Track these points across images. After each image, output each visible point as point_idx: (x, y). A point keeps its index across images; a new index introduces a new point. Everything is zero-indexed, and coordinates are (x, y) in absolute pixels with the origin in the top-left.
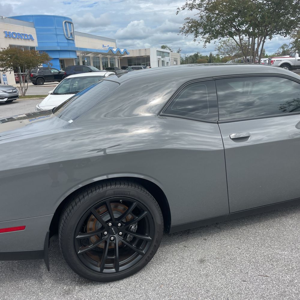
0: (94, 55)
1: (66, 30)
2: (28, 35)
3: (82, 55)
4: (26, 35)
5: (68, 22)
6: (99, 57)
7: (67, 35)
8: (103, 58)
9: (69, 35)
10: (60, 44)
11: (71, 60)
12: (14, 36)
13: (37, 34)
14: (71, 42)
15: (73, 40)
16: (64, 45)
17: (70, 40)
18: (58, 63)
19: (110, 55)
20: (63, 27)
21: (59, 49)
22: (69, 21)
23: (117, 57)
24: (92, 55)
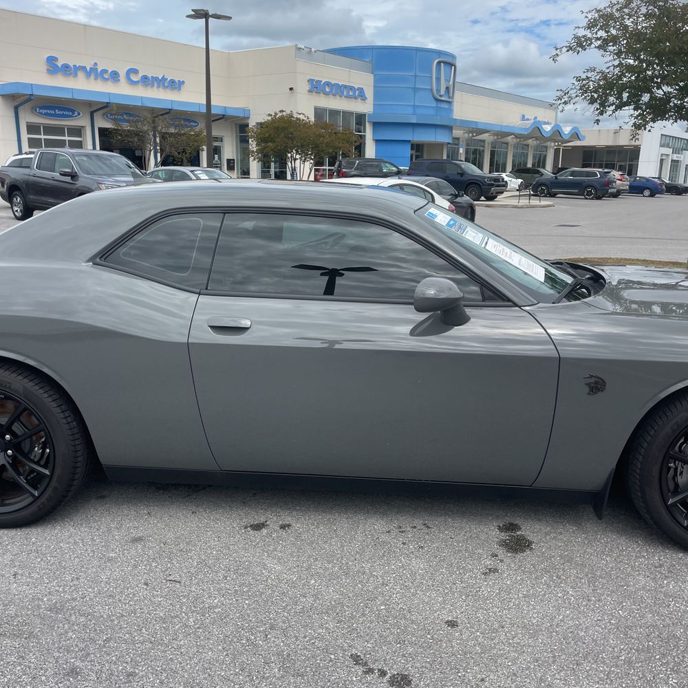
0: (496, 137)
1: (438, 79)
2: (356, 87)
3: (466, 135)
4: (352, 88)
5: (445, 63)
6: (507, 144)
7: (438, 91)
8: (516, 146)
9: (443, 92)
10: (419, 111)
11: (439, 146)
12: (327, 90)
13: (374, 87)
14: (445, 106)
15: (450, 103)
16: (427, 112)
17: (444, 101)
18: (407, 151)
19: (537, 139)
20: (431, 74)
21: (415, 121)
22: (449, 60)
23: (553, 144)
24: (492, 137)
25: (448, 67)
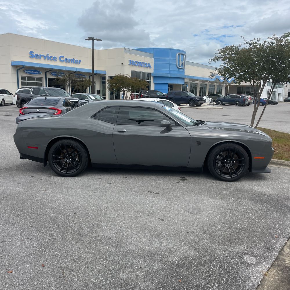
0: (202, 82)
1: (179, 60)
2: (147, 63)
3: (190, 81)
4: (145, 64)
5: (181, 54)
6: (206, 85)
7: (179, 65)
8: (210, 86)
9: (180, 65)
10: (171, 72)
11: (179, 85)
12: (136, 64)
13: (154, 63)
14: (182, 70)
15: (183, 69)
16: (175, 73)
17: (181, 68)
18: (167, 87)
19: (218, 83)
20: (176, 58)
21: (170, 76)
22: (183, 53)
23: (224, 85)
24: (200, 82)
25: (182, 56)
